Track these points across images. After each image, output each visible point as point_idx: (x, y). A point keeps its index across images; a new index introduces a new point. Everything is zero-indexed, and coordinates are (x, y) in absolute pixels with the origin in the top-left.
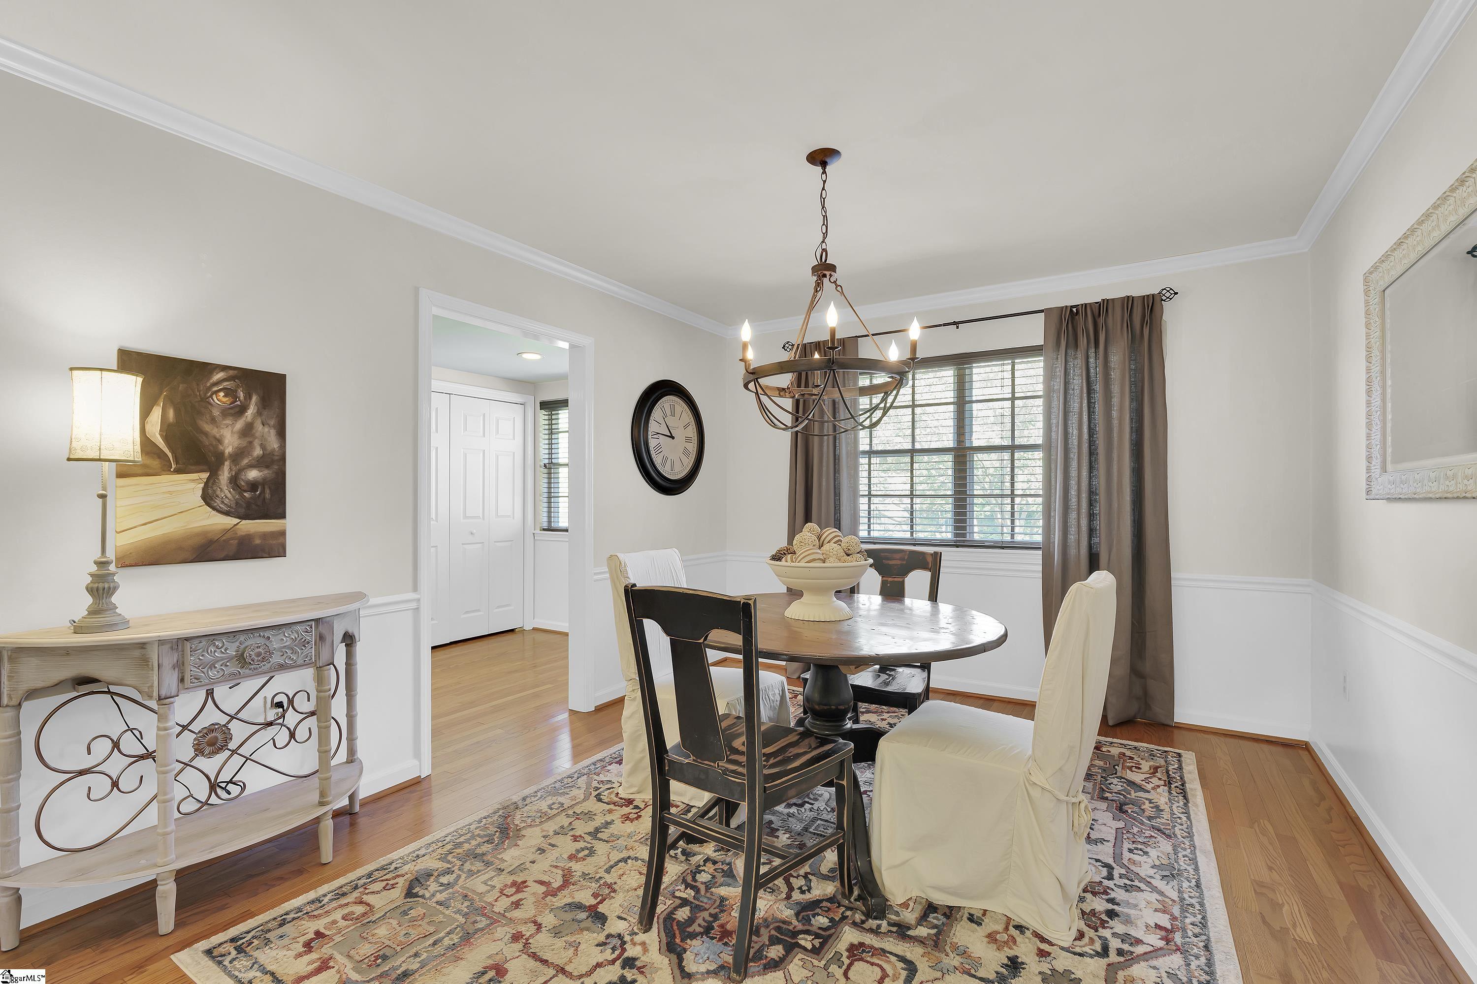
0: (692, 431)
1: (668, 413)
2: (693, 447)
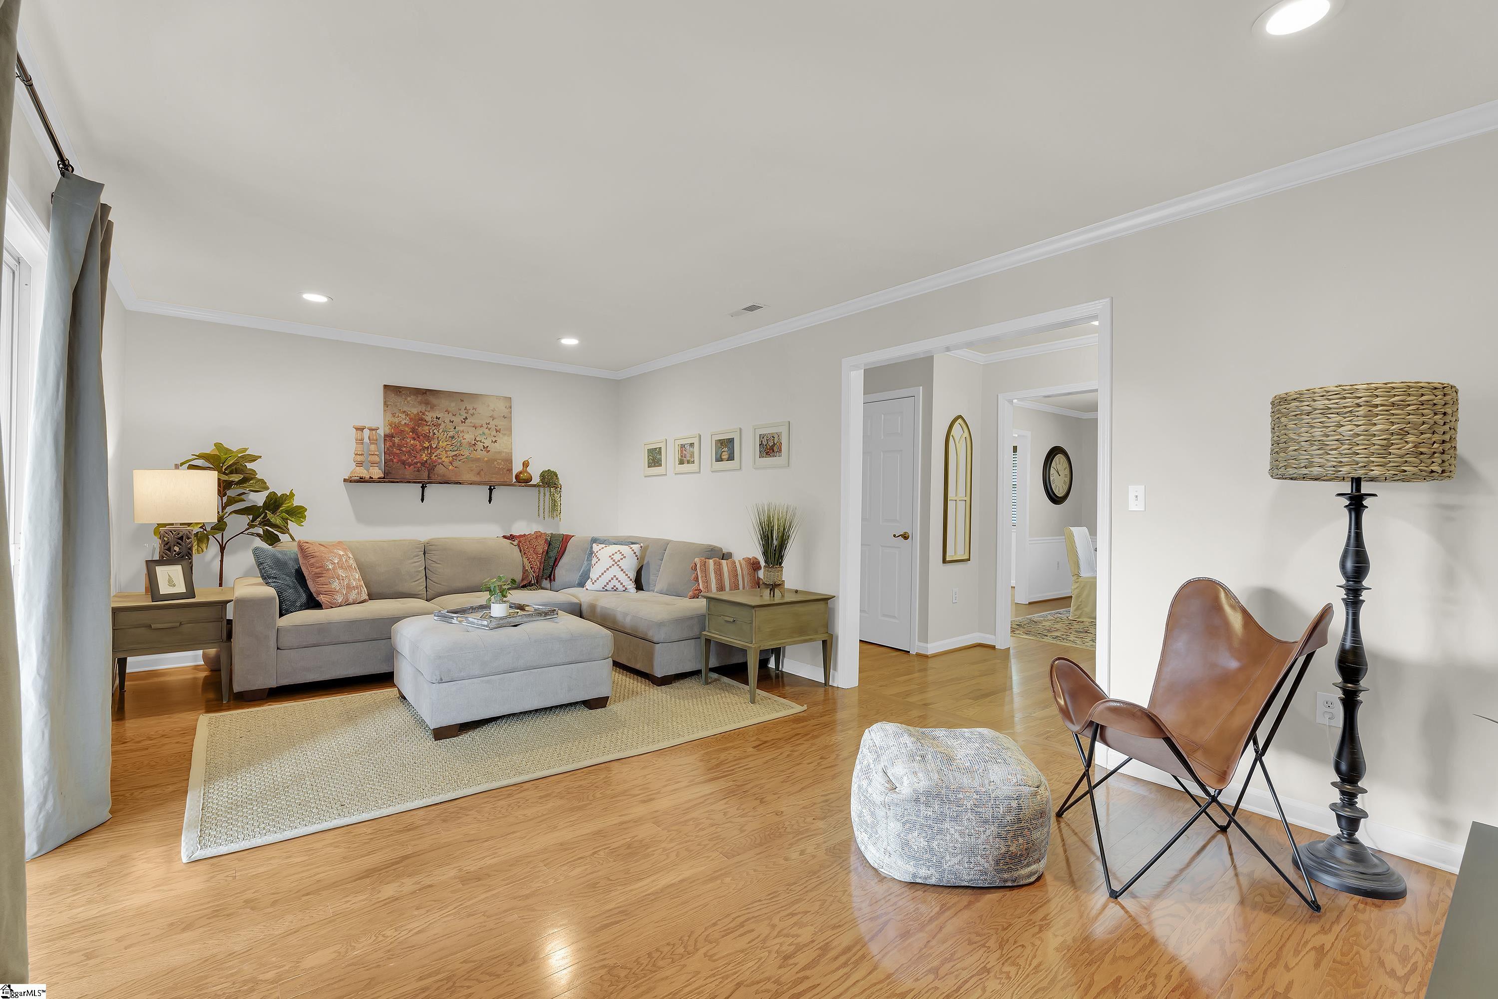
0: (1067, 472)
1: (1058, 463)
2: (1067, 480)
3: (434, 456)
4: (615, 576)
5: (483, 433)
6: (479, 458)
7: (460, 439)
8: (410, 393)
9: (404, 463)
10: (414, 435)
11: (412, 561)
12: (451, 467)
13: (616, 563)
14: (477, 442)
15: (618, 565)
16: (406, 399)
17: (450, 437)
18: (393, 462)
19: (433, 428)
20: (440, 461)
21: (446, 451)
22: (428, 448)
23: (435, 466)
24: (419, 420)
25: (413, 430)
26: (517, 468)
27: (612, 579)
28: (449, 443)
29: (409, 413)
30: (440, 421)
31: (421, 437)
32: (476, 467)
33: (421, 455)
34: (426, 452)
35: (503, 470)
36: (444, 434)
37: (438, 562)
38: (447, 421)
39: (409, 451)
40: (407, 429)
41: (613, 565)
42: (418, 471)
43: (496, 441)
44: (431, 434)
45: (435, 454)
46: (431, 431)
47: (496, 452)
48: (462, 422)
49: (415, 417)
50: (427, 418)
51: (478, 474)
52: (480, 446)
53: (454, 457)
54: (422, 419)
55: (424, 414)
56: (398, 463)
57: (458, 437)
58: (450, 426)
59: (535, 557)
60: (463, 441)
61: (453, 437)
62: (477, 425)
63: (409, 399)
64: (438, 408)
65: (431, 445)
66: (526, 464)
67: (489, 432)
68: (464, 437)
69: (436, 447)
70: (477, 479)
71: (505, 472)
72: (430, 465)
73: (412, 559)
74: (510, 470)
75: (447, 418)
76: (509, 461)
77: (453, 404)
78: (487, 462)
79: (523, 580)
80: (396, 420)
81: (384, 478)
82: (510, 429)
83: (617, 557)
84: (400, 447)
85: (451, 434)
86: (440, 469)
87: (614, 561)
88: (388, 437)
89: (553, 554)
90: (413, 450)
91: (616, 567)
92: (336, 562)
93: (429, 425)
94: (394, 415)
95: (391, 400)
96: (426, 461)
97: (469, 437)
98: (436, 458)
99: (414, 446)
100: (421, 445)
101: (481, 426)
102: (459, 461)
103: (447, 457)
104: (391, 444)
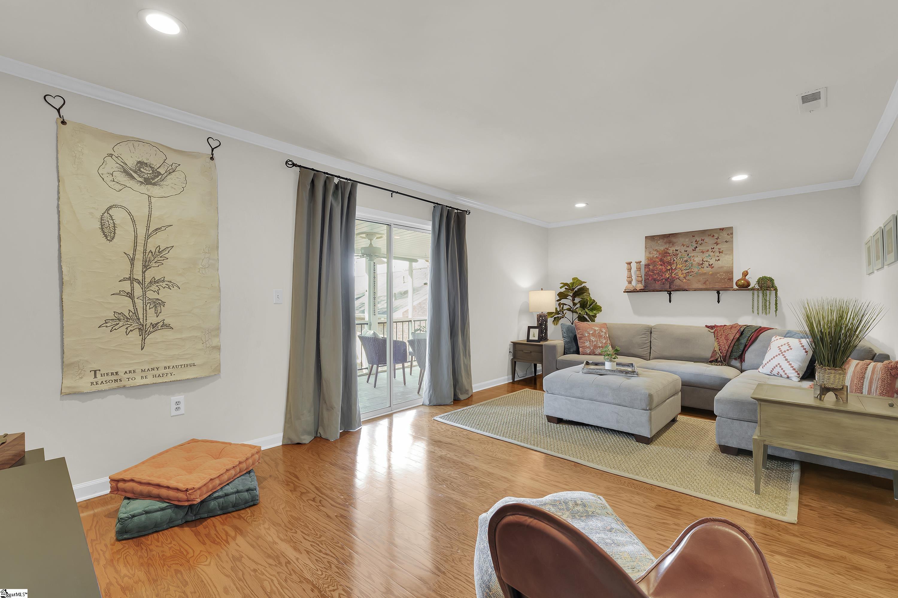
3: (673, 274)
4: (779, 364)
5: (709, 255)
6: (705, 273)
7: (691, 262)
8: (659, 239)
9: (655, 280)
10: (662, 263)
11: (641, 337)
12: (684, 280)
13: (782, 353)
14: (704, 262)
15: (783, 355)
16: (657, 242)
17: (684, 261)
18: (649, 280)
19: (674, 257)
20: (677, 277)
21: (682, 270)
22: (670, 269)
23: (674, 280)
24: (665, 253)
25: (661, 260)
26: (737, 276)
27: (776, 366)
28: (684, 265)
29: (659, 250)
30: (677, 252)
31: (666, 264)
32: (702, 279)
33: (666, 274)
34: (668, 272)
35: (724, 279)
36: (680, 260)
37: (657, 339)
38: (683, 251)
39: (658, 273)
40: (657, 260)
41: (779, 354)
42: (663, 284)
43: (719, 260)
44: (672, 261)
45: (674, 273)
46: (672, 259)
47: (719, 267)
48: (693, 250)
49: (662, 252)
50: (670, 252)
51: (704, 283)
52: (706, 264)
53: (687, 274)
54: (666, 253)
55: (668, 249)
56: (651, 280)
57: (690, 260)
58: (685, 254)
59: (725, 342)
60: (693, 263)
61: (686, 261)
62: (703, 251)
63: (659, 242)
64: (677, 244)
65: (672, 268)
66: (745, 274)
67: (713, 254)
68: (695, 260)
69: (675, 269)
70: (704, 287)
71: (726, 281)
72: (671, 279)
73: (641, 335)
74: (731, 279)
75: (683, 249)
76: (730, 273)
77: (687, 240)
78: (712, 275)
79: (711, 357)
80: (651, 256)
81: (644, 289)
82: (732, 250)
83: (784, 348)
84: (653, 271)
85: (685, 259)
86: (677, 282)
87: (781, 351)
88: (647, 266)
89: (743, 341)
90: (660, 272)
91: (781, 357)
92: (591, 333)
93: (671, 256)
94: (650, 253)
95: (649, 245)
96: (668, 278)
97: (698, 260)
98: (675, 275)
99: (661, 269)
100: (666, 268)
101: (708, 251)
102: (691, 276)
103: (682, 274)
104: (648, 269)
